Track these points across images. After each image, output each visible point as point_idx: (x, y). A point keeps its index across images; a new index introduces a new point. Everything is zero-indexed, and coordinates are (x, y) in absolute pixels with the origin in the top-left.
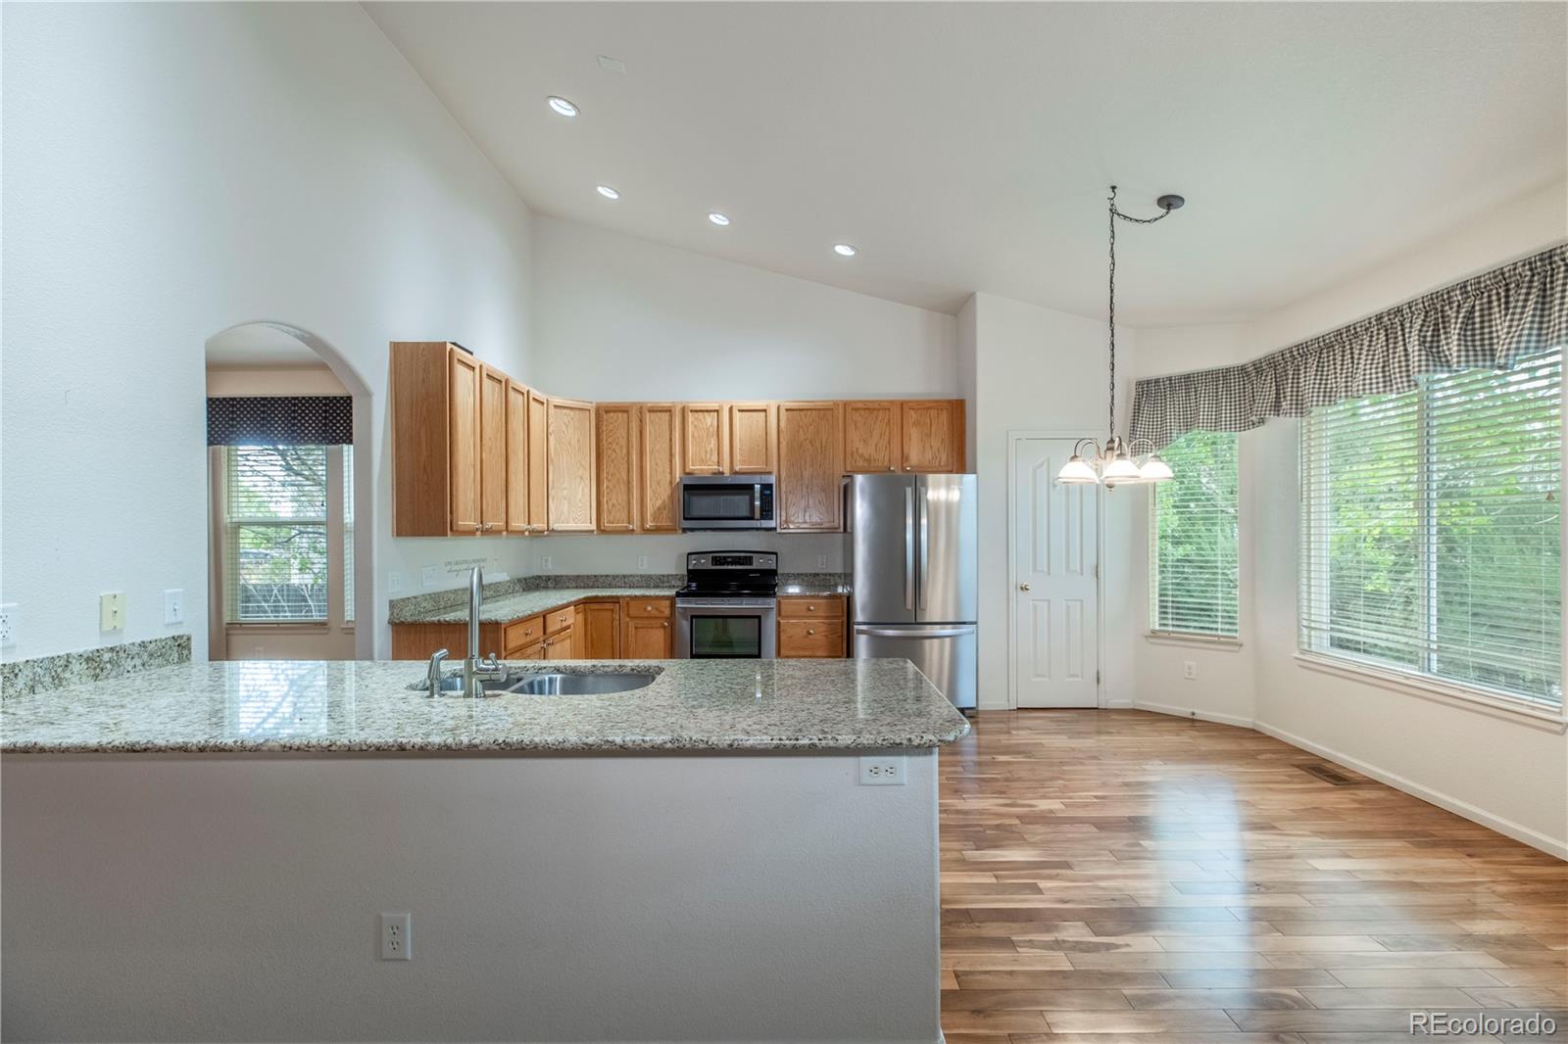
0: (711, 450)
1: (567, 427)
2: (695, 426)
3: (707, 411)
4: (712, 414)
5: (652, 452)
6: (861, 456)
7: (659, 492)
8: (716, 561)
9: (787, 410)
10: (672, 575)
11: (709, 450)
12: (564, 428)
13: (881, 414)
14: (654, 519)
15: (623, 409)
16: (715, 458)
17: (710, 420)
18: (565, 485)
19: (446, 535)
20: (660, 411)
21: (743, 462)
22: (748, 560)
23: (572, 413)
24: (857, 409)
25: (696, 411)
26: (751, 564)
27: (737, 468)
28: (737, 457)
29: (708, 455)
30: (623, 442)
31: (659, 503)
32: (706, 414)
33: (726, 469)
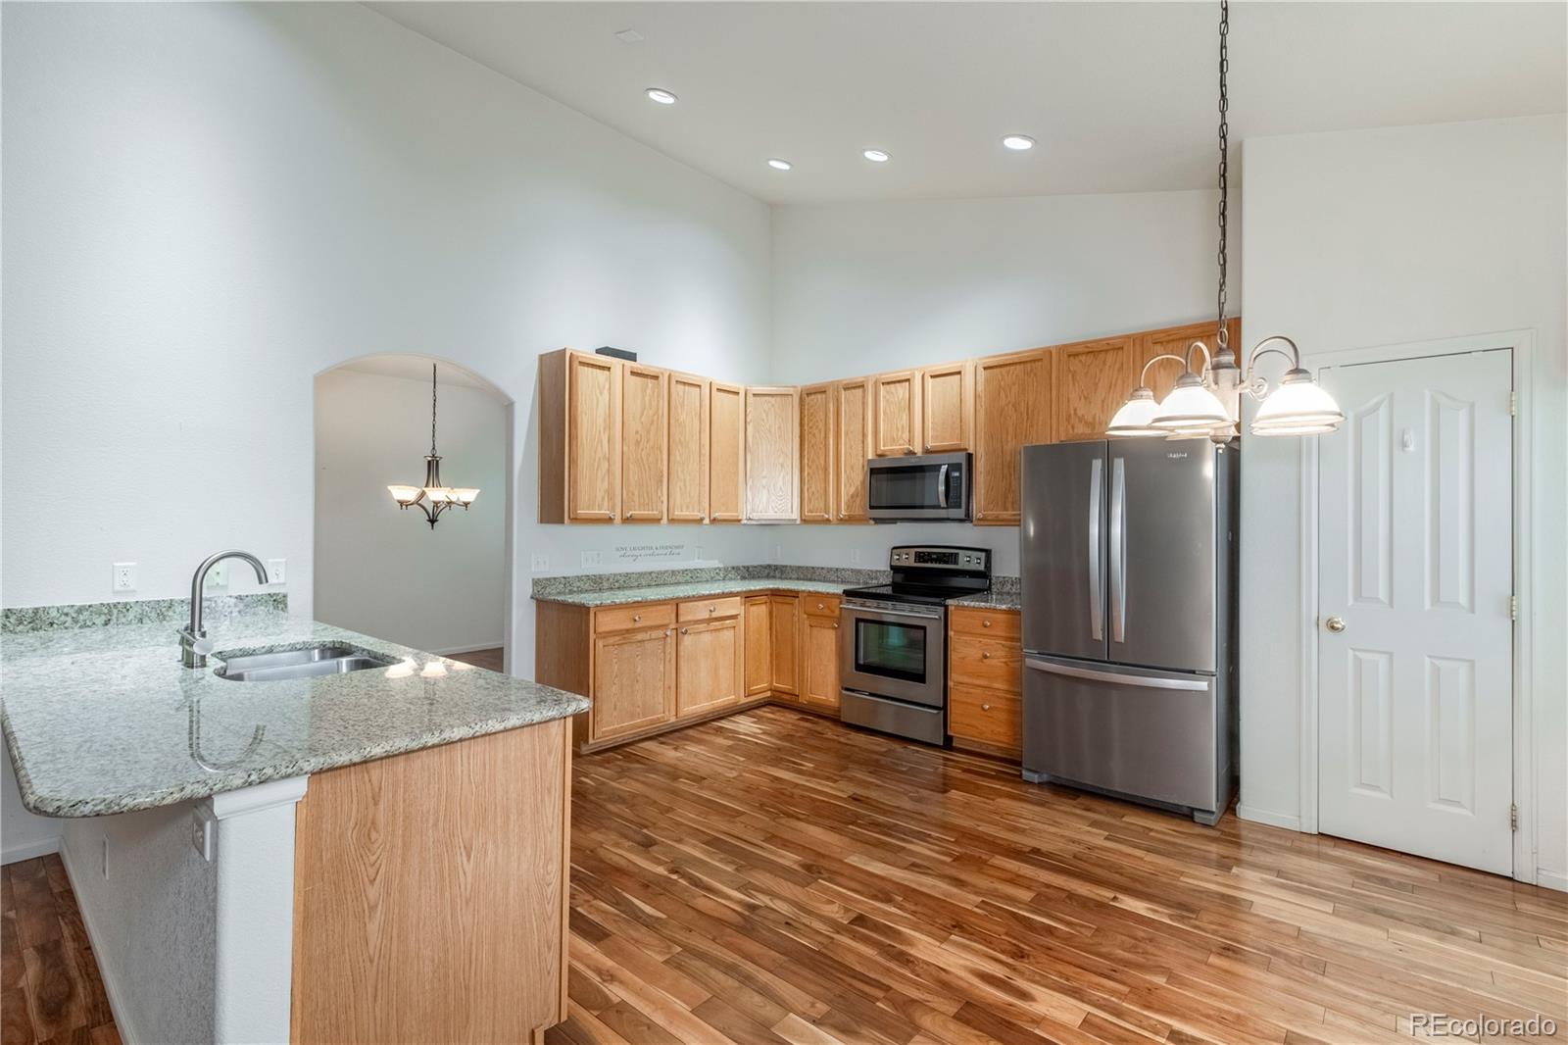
0: (903, 427)
1: (767, 416)
2: (887, 401)
3: (899, 382)
4: (904, 384)
5: (847, 434)
6: (1081, 419)
7: (852, 481)
8: (920, 557)
9: (985, 368)
10: (880, 571)
11: (900, 426)
12: (764, 416)
13: (1110, 357)
14: (848, 507)
15: (821, 391)
16: (906, 436)
17: (901, 391)
18: (764, 473)
19: (563, 522)
20: (854, 388)
21: (935, 438)
22: (953, 558)
23: (772, 400)
24: (1076, 355)
25: (888, 383)
26: (956, 563)
27: (930, 445)
28: (930, 433)
29: (900, 433)
30: (821, 425)
31: (852, 490)
32: (898, 385)
33: (918, 449)
